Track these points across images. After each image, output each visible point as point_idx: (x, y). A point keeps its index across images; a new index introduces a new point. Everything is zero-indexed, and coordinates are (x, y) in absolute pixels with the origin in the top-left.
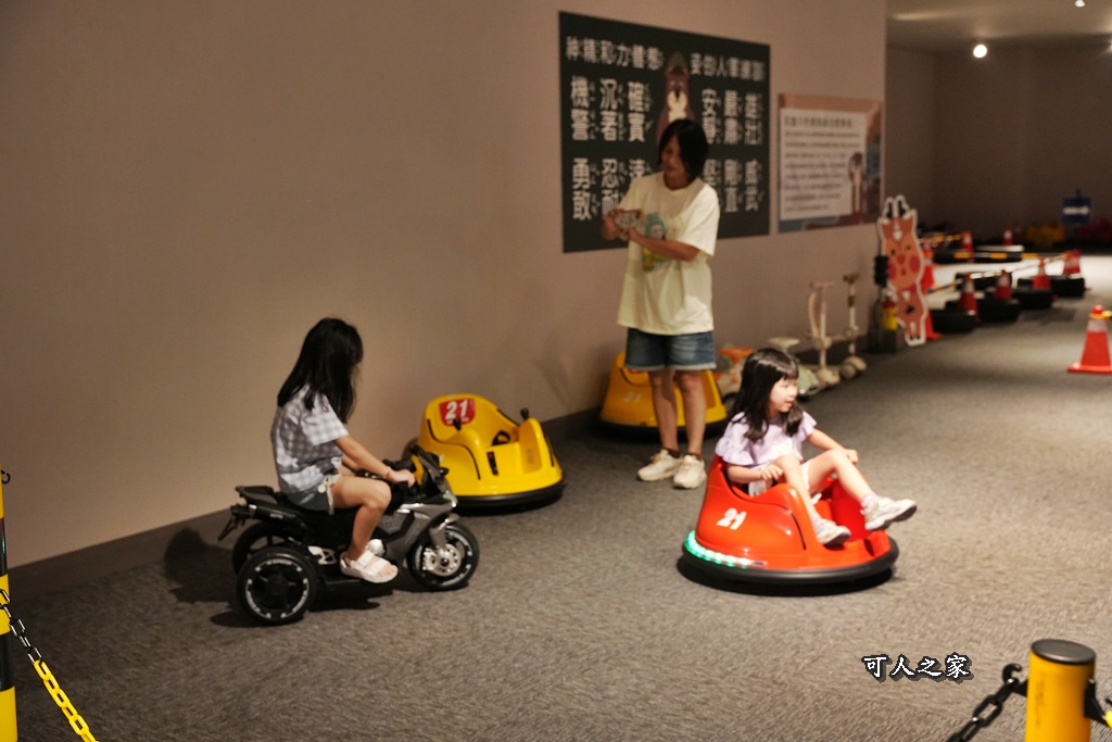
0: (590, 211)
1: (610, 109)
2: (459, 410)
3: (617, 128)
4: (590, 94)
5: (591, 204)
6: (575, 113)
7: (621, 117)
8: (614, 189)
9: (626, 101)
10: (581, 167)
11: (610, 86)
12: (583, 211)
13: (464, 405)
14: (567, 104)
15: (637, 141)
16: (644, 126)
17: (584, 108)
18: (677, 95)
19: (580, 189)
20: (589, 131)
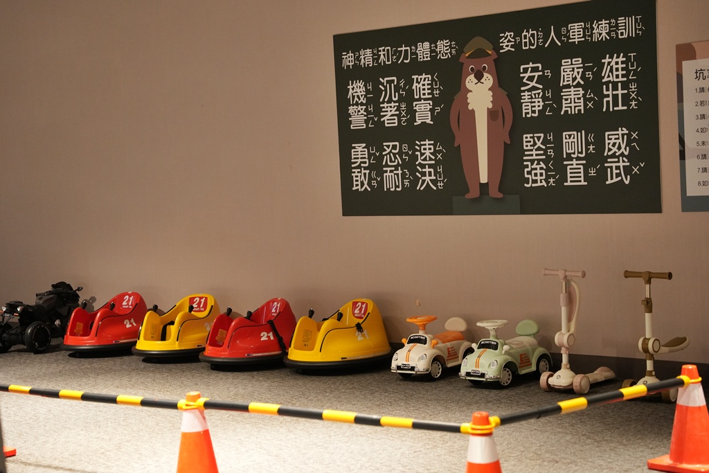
0: (369, 184)
1: (390, 101)
2: (200, 302)
3: (399, 116)
4: (367, 91)
5: (370, 179)
6: (351, 109)
7: (403, 106)
8: (396, 168)
9: (410, 92)
10: (359, 151)
11: (390, 82)
12: (362, 184)
13: (203, 300)
14: (343, 103)
15: (424, 124)
16: (432, 111)
17: (362, 104)
18: (479, 77)
19: (359, 167)
20: (367, 122)
